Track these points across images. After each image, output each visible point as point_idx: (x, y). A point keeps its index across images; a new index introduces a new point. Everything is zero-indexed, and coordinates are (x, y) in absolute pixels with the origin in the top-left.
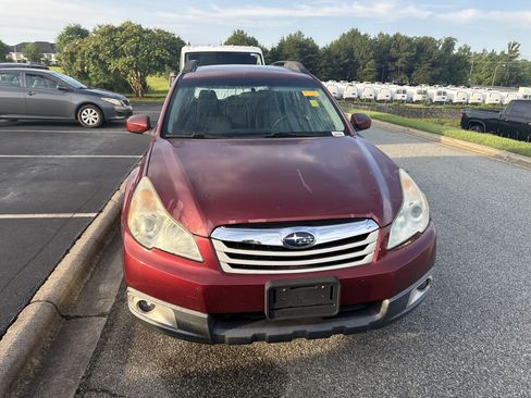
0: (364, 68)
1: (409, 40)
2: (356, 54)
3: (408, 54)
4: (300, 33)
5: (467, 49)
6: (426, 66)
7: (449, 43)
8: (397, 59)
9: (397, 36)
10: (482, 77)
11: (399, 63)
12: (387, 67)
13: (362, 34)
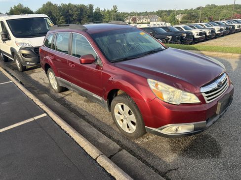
0: (59, 20)
1: (75, 6)
2: (53, 14)
3: (77, 12)
4: (21, 5)
5: (98, 9)
6: (86, 17)
7: (91, 7)
8: (72, 15)
9: (70, 5)
10: (107, 20)
11: (74, 17)
12: (69, 19)
13: (54, 4)
